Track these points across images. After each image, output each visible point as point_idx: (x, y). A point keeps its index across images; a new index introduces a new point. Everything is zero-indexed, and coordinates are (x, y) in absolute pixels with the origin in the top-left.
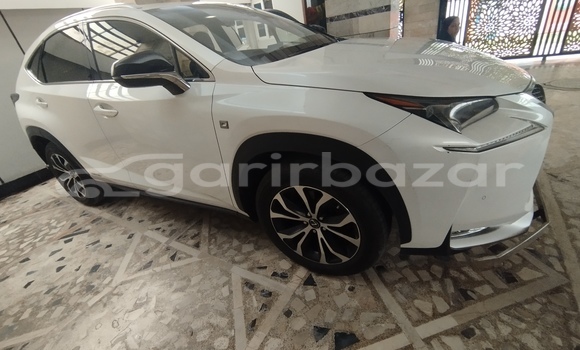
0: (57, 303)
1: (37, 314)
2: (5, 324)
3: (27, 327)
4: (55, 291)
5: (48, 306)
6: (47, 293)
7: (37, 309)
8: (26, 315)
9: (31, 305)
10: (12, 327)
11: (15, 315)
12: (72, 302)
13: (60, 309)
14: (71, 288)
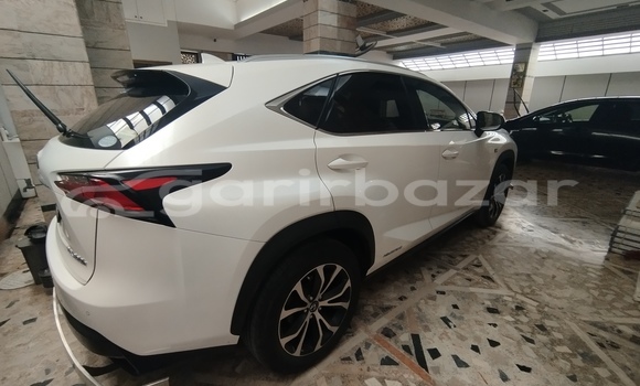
0: (542, 328)
1: (560, 340)
2: (582, 364)
3: (575, 341)
4: (528, 336)
5: (549, 334)
6: (532, 341)
7: (554, 342)
8: (565, 349)
9: (552, 350)
10: (582, 355)
11: (568, 360)
12: (538, 317)
13: (548, 323)
14: (522, 323)
